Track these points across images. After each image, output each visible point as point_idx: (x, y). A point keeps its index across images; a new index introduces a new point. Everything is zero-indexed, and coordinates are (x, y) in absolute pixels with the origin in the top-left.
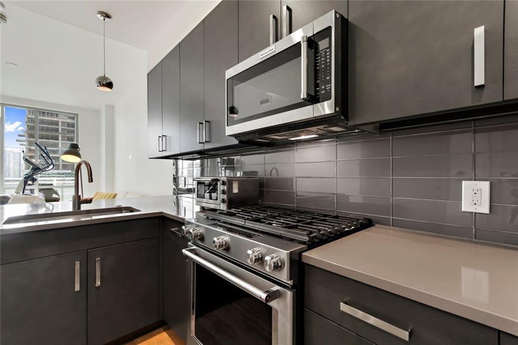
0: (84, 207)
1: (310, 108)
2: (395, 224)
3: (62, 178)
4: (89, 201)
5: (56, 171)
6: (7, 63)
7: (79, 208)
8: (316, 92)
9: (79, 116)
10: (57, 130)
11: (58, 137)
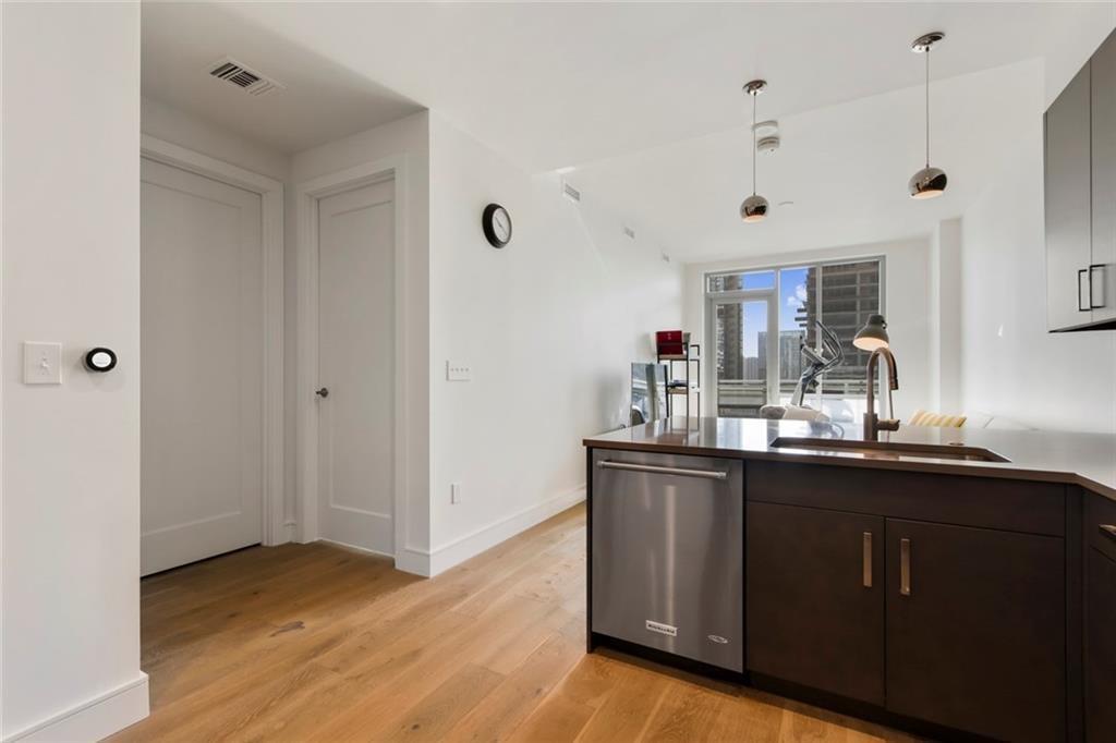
3: (858, 381)
4: (894, 426)
5: (851, 368)
6: (781, 204)
7: (875, 437)
9: (887, 259)
10: (853, 292)
11: (854, 304)
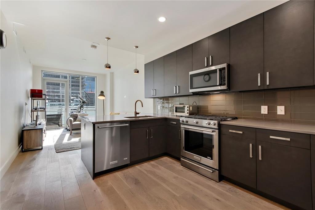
0: (138, 115)
1: (219, 87)
2: (244, 118)
7: (136, 116)
8: (221, 83)
